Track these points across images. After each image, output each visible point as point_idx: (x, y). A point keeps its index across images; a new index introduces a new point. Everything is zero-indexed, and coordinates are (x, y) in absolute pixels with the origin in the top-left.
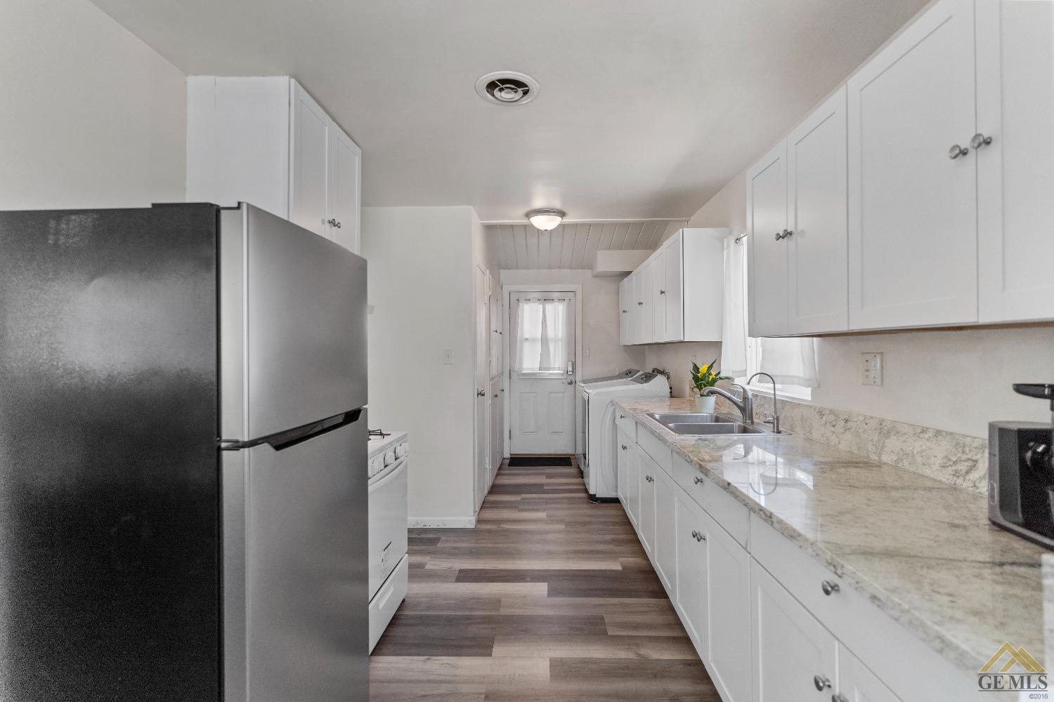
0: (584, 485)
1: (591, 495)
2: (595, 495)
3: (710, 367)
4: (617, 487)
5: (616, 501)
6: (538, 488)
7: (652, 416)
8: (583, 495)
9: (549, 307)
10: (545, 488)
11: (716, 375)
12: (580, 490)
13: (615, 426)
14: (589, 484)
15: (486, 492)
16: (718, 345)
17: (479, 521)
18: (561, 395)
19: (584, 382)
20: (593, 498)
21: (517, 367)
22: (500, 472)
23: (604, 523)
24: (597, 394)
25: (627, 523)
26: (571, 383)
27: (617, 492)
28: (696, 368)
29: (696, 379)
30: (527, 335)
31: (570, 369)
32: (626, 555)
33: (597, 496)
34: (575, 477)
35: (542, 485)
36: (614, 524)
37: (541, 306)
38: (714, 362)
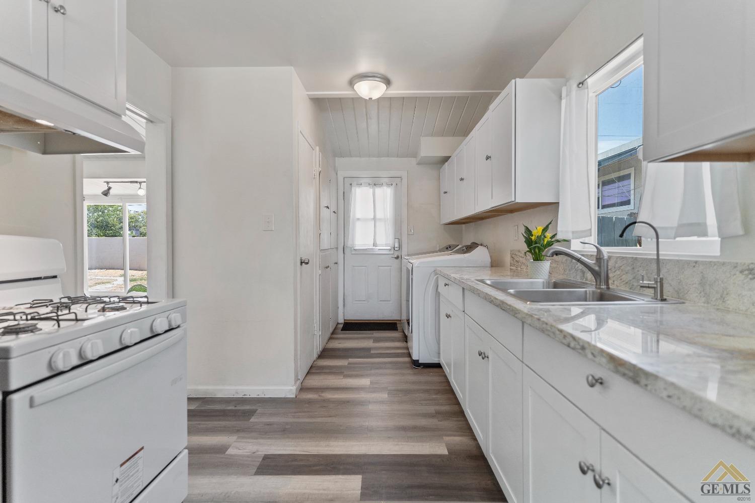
0: (407, 348)
1: (414, 360)
2: (418, 360)
3: (545, 230)
4: (439, 353)
5: (438, 366)
6: (365, 352)
7: (482, 281)
8: (407, 359)
9: (378, 190)
10: (372, 352)
11: (552, 238)
12: (404, 353)
13: (437, 294)
14: (412, 348)
15: (315, 356)
16: (554, 206)
17: (302, 389)
18: (389, 268)
19: (408, 255)
20: (416, 364)
21: (349, 244)
22: (333, 336)
23: (427, 391)
24: (420, 264)
25: (449, 391)
26: (397, 258)
27: (439, 357)
28: (528, 232)
29: (529, 242)
30: (358, 215)
31: (397, 245)
32: (452, 433)
33: (420, 362)
34: (399, 341)
35: (369, 349)
36: (438, 392)
37: (371, 190)
38: (550, 223)
